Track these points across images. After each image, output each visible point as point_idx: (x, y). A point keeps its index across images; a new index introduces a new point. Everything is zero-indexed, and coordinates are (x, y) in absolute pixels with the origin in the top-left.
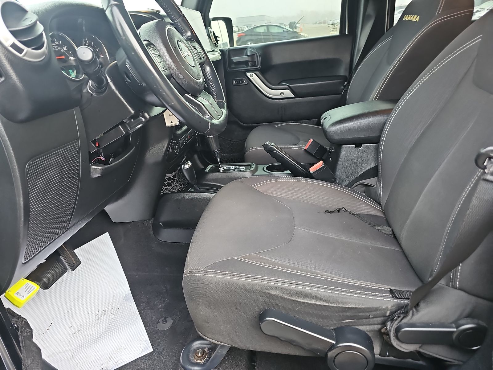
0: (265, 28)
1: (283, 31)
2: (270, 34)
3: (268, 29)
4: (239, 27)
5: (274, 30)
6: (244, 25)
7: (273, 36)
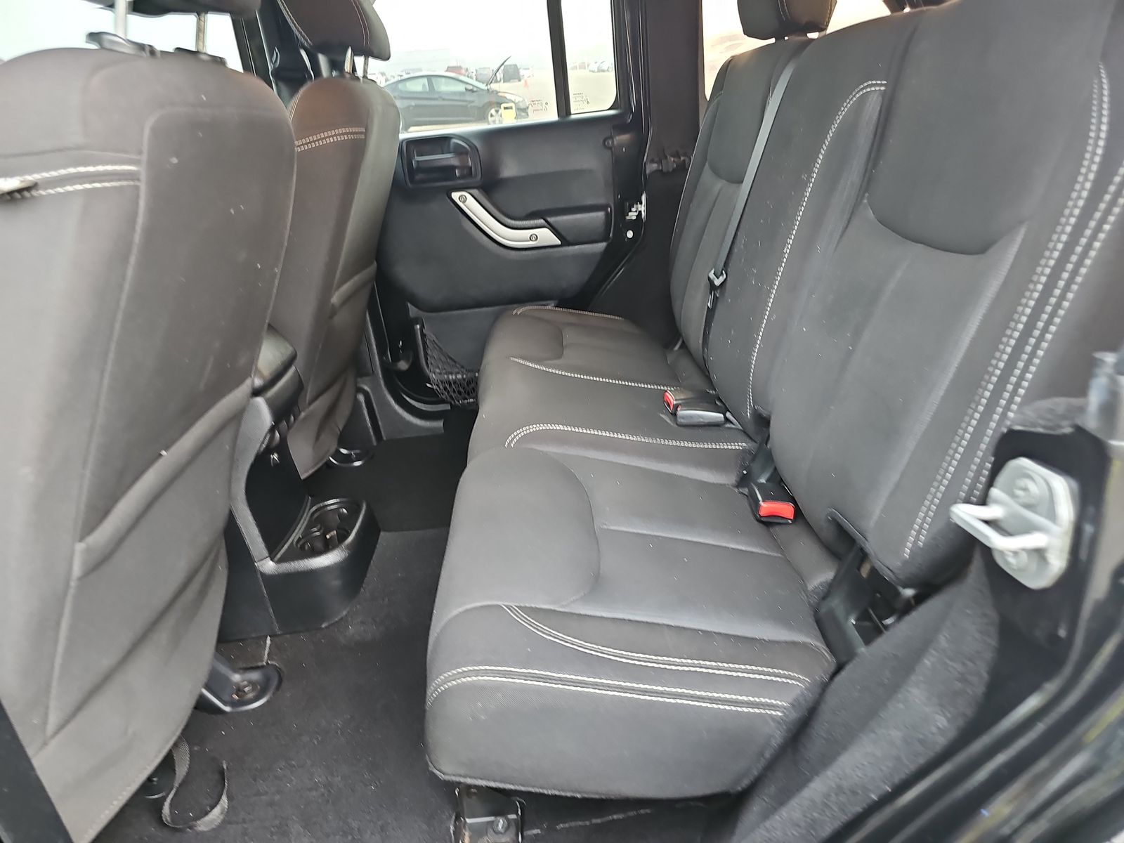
0: (425, 80)
1: (466, 89)
2: (436, 96)
3: (430, 84)
4: (387, 74)
5: (445, 87)
6: (402, 71)
7: (444, 100)
